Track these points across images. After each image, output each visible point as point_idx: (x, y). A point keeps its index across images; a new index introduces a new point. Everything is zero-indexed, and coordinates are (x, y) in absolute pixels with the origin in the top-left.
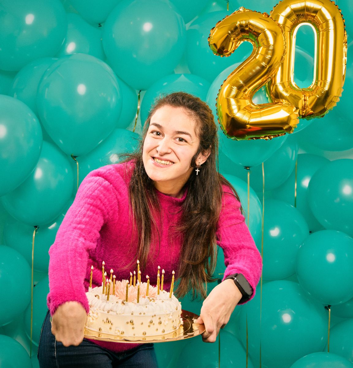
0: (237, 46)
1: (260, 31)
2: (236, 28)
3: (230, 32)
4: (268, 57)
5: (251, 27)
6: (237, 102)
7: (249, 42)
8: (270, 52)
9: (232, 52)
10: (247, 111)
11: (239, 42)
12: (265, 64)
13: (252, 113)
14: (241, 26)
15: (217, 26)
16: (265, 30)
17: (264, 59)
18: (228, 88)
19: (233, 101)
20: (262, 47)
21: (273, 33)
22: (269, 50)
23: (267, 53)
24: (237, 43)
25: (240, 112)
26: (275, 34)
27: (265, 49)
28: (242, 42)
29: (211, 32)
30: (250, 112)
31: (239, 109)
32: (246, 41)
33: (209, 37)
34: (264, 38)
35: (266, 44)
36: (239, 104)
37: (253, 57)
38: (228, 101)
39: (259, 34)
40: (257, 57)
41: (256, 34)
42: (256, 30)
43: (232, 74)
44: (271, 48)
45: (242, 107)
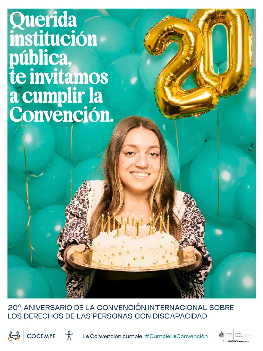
0: (166, 46)
1: (183, 33)
2: (164, 32)
3: (160, 36)
4: (191, 52)
5: (176, 30)
6: (170, 89)
7: (175, 42)
8: (192, 48)
9: (163, 51)
10: (178, 96)
11: (167, 43)
12: (189, 58)
13: (182, 97)
14: (168, 30)
15: (150, 32)
16: (187, 32)
17: (188, 55)
18: (162, 80)
19: (167, 89)
20: (186, 45)
21: (194, 33)
22: (191, 47)
23: (190, 50)
24: (166, 43)
25: (173, 96)
26: (196, 35)
27: (188, 46)
28: (170, 43)
29: (146, 37)
30: (180, 96)
31: (172, 95)
32: (173, 42)
33: (144, 41)
34: (187, 38)
35: (188, 42)
36: (172, 91)
37: (179, 54)
38: (164, 89)
39: (183, 35)
40: (183, 54)
41: (181, 36)
42: (180, 32)
43: (164, 69)
44: (193, 45)
45: (174, 93)
